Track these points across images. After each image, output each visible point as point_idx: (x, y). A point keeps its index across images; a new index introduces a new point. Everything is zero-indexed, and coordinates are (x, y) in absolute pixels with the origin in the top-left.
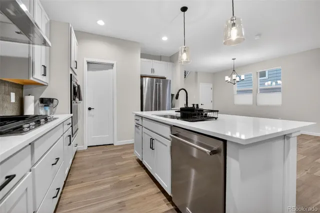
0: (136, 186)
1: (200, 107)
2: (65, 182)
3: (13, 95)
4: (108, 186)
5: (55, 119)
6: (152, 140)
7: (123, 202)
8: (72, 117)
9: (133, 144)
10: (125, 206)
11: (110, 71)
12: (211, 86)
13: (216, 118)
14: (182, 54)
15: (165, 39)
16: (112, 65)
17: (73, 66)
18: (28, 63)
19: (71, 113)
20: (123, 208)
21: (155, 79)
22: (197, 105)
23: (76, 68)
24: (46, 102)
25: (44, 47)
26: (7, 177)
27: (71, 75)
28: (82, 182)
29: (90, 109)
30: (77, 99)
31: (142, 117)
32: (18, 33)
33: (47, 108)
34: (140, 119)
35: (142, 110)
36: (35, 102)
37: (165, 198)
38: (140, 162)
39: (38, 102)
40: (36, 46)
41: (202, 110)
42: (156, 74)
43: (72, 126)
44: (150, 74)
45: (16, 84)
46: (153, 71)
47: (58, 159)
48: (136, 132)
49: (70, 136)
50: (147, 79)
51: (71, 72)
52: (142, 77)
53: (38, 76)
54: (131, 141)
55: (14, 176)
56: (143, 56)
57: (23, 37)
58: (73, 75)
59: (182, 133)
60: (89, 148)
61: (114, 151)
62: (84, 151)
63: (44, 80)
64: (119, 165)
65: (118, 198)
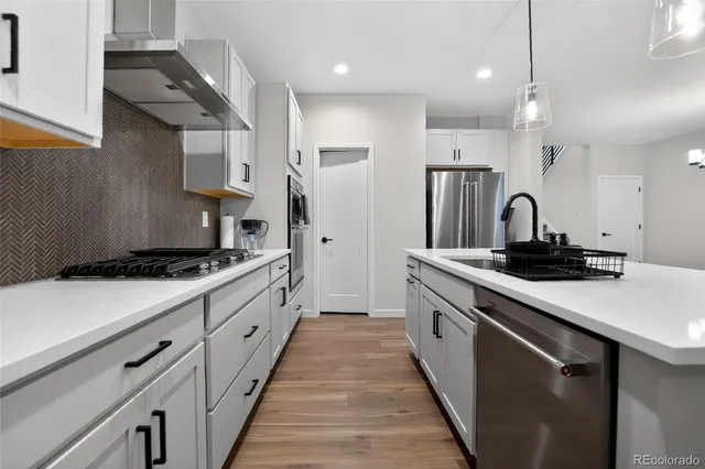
0: (401, 412)
1: (573, 241)
2: (273, 372)
3: (205, 215)
4: (343, 396)
5: (259, 256)
6: (437, 314)
7: (368, 437)
8: (289, 254)
9: (404, 319)
10: (369, 447)
11: (363, 163)
12: (639, 182)
13: (617, 275)
14: (523, 104)
15: (484, 74)
16: (366, 151)
17: (293, 160)
18: (220, 161)
19: (289, 247)
20: (365, 450)
21: (464, 173)
22: (563, 236)
23: (299, 163)
24: (250, 226)
25: (245, 133)
26: (161, 343)
27: (289, 177)
28: (300, 379)
29: (324, 240)
30: (301, 222)
31: (420, 261)
32: (204, 115)
33: (252, 237)
34: (416, 264)
35: (429, 245)
36: (235, 226)
37: (463, 458)
38: (417, 362)
39: (239, 227)
40: (231, 132)
41: (579, 251)
42: (465, 161)
43: (289, 271)
44: (450, 162)
45: (206, 196)
46: (457, 154)
47: (255, 328)
48: (410, 295)
49: (284, 289)
50: (444, 174)
51: (289, 172)
52: (429, 170)
53: (235, 182)
54: (401, 312)
55: (170, 343)
56: (433, 122)
57: (211, 120)
58: (293, 176)
59: (500, 306)
60: (323, 316)
61: (368, 328)
62: (312, 321)
63: (246, 188)
64: (371, 360)
65: (360, 426)
